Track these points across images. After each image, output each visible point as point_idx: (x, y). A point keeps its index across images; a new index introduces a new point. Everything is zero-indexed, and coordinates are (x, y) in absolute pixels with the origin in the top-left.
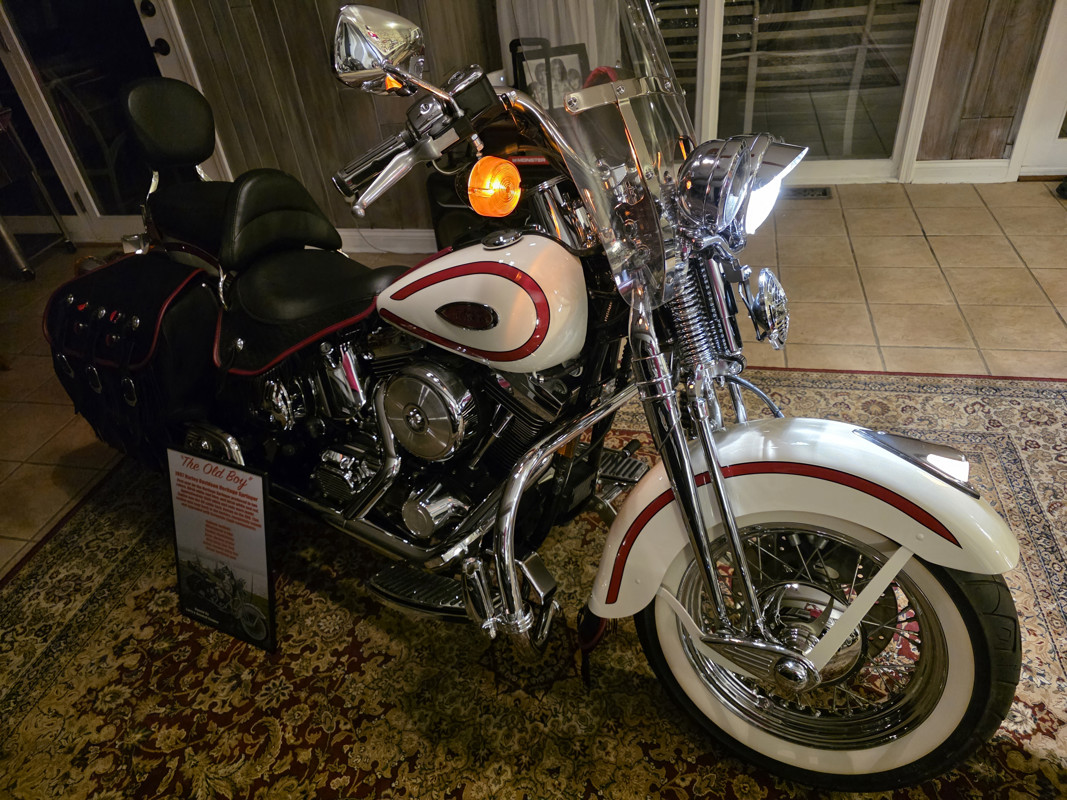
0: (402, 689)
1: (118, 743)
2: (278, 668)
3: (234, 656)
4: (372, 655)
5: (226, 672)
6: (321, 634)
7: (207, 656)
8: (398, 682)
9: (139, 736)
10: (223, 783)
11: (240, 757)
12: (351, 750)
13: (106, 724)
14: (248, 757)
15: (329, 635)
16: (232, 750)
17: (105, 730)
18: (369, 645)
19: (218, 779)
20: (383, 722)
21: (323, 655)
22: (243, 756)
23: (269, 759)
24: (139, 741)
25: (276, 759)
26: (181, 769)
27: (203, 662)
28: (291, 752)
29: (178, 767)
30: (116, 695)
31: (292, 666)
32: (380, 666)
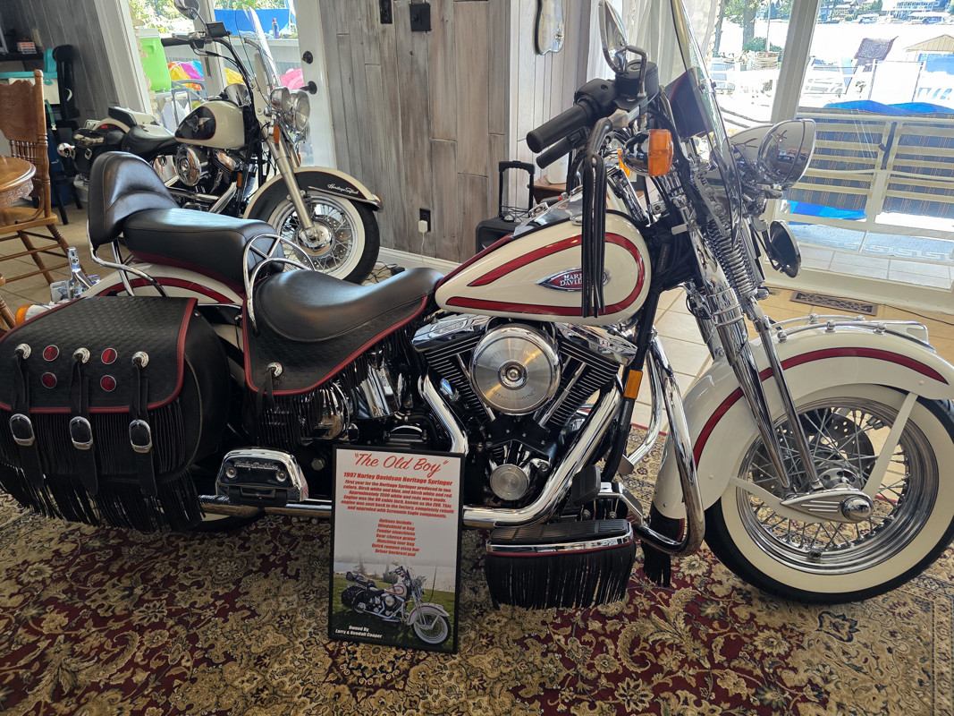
0: (249, 647)
1: (18, 612)
2: (166, 593)
3: (139, 571)
4: (243, 607)
5: (126, 582)
6: (214, 574)
7: (120, 563)
8: (250, 640)
9: (34, 612)
10: (68, 676)
11: (93, 658)
12: (180, 686)
13: (19, 593)
14: (99, 660)
15: (219, 578)
16: (92, 649)
17: (14, 599)
18: (246, 597)
19: (67, 671)
20: (218, 670)
21: (205, 594)
22: (96, 658)
23: (113, 668)
24: (32, 617)
25: (118, 671)
26: (47, 651)
27: (114, 568)
28: (132, 669)
29: (46, 648)
30: (40, 572)
31: (177, 594)
32: (243, 619)
